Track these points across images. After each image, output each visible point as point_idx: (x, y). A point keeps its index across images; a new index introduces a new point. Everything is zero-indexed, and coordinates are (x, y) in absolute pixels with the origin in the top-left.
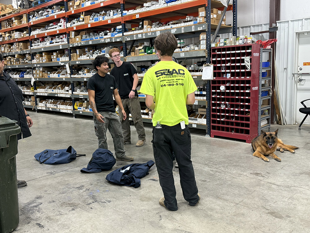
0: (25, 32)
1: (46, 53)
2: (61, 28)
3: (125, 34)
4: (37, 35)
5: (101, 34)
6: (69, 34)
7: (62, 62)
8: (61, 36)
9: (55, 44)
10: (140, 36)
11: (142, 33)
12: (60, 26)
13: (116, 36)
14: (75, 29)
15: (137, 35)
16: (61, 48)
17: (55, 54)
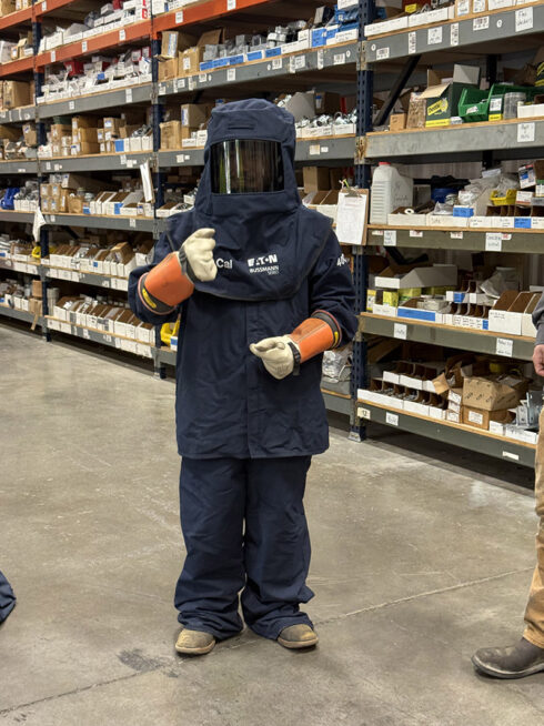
0: (22, 42)
1: (85, 123)
2: (132, 19)
3: (370, 30)
4: (60, 49)
5: (271, 36)
6: (159, 43)
7: (129, 157)
8: (136, 54)
9: (112, 85)
10: (435, 38)
11: (445, 24)
12: (132, 12)
13: (331, 42)
14: (179, 20)
15: (422, 31)
16: (129, 100)
17: (109, 123)
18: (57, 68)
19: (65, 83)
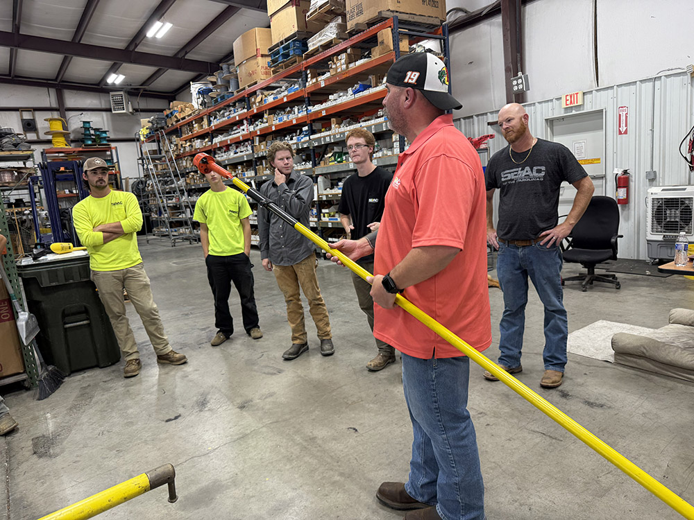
0: (207, 140)
1: (231, 167)
2: (244, 132)
3: (312, 137)
4: (220, 142)
5: (286, 138)
6: (253, 140)
7: (248, 178)
8: (247, 143)
9: (239, 154)
10: (328, 139)
11: (330, 136)
12: (243, 130)
13: (302, 140)
14: (258, 133)
15: (324, 137)
16: (245, 159)
17: (240, 167)
18: (220, 149)
19: (223, 154)
